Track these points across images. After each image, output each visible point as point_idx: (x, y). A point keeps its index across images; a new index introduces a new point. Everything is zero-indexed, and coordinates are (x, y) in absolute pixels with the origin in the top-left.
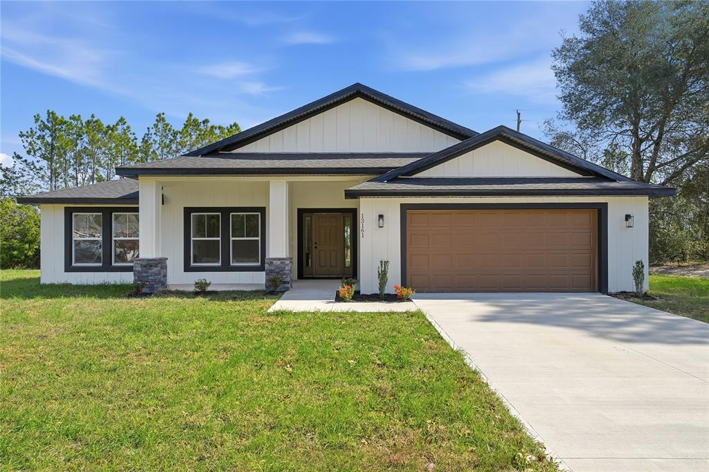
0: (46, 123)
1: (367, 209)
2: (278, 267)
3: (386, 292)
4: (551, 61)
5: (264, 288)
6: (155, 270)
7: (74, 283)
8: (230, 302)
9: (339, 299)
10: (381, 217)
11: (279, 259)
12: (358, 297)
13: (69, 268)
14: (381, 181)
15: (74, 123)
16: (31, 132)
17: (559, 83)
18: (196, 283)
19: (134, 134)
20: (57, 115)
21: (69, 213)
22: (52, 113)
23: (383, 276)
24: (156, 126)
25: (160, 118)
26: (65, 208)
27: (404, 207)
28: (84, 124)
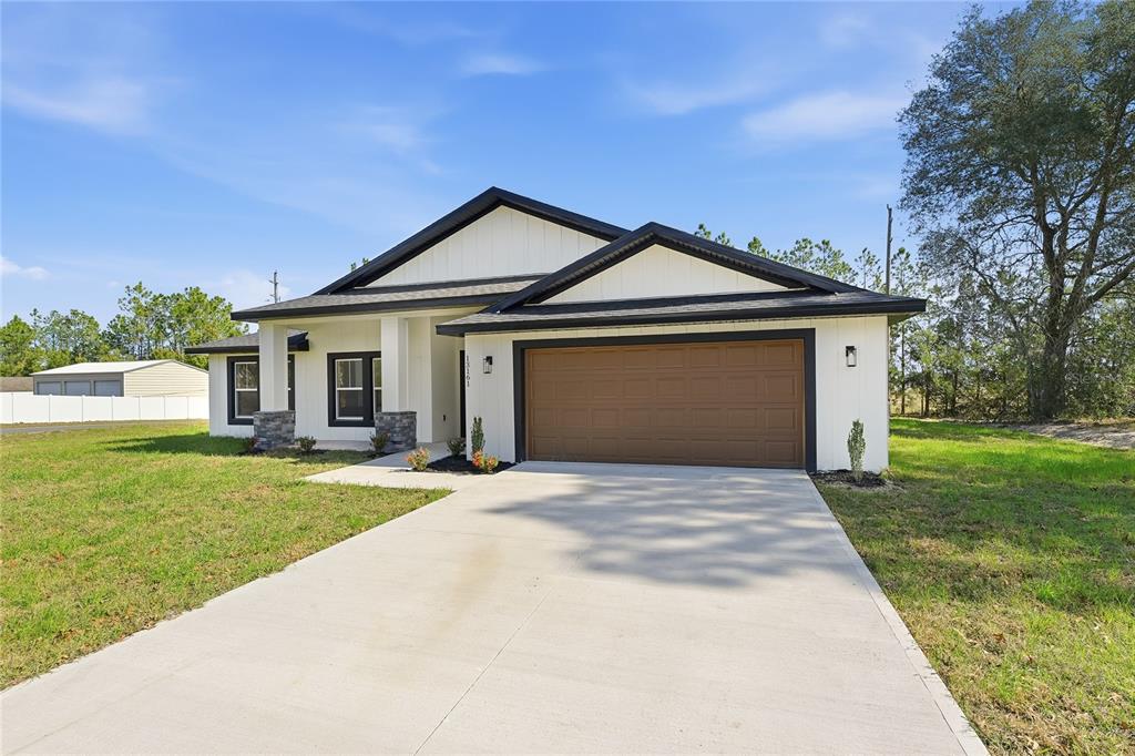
7: (236, 436)
13: (232, 421)
14: (494, 312)
21: (231, 363)
26: (228, 358)
27: (520, 349)
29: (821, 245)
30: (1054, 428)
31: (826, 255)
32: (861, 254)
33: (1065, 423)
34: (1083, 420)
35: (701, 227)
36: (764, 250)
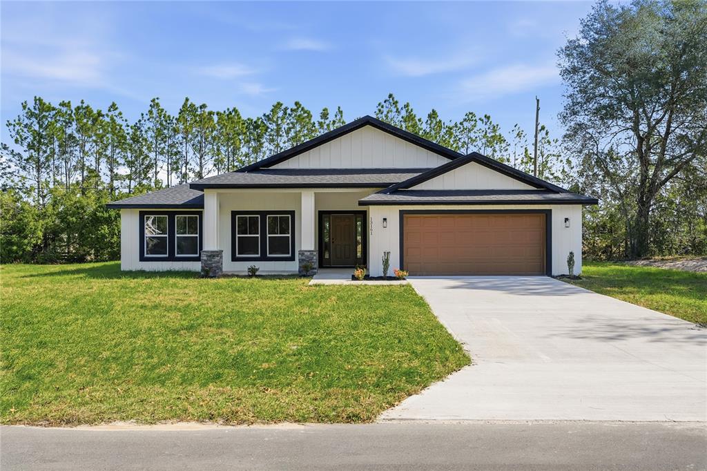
0: (33, 110)
1: (375, 214)
2: (308, 257)
3: (388, 275)
4: (556, 60)
5: (298, 273)
6: (217, 259)
7: (147, 270)
8: (278, 280)
9: (354, 278)
10: (385, 219)
11: (309, 251)
12: (367, 278)
13: (142, 259)
14: (385, 193)
15: (64, 109)
16: (19, 120)
17: (563, 82)
18: (249, 269)
19: (126, 121)
20: (44, 101)
21: (142, 215)
22: (40, 100)
23: (386, 263)
24: (151, 112)
25: (155, 104)
26: (140, 212)
27: (401, 212)
28: (74, 111)
29: (484, 118)
30: (642, 262)
31: (487, 127)
32: (514, 128)
33: (648, 259)
34: (656, 257)
35: (390, 96)
36: (440, 121)
